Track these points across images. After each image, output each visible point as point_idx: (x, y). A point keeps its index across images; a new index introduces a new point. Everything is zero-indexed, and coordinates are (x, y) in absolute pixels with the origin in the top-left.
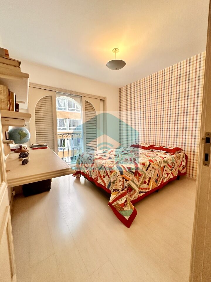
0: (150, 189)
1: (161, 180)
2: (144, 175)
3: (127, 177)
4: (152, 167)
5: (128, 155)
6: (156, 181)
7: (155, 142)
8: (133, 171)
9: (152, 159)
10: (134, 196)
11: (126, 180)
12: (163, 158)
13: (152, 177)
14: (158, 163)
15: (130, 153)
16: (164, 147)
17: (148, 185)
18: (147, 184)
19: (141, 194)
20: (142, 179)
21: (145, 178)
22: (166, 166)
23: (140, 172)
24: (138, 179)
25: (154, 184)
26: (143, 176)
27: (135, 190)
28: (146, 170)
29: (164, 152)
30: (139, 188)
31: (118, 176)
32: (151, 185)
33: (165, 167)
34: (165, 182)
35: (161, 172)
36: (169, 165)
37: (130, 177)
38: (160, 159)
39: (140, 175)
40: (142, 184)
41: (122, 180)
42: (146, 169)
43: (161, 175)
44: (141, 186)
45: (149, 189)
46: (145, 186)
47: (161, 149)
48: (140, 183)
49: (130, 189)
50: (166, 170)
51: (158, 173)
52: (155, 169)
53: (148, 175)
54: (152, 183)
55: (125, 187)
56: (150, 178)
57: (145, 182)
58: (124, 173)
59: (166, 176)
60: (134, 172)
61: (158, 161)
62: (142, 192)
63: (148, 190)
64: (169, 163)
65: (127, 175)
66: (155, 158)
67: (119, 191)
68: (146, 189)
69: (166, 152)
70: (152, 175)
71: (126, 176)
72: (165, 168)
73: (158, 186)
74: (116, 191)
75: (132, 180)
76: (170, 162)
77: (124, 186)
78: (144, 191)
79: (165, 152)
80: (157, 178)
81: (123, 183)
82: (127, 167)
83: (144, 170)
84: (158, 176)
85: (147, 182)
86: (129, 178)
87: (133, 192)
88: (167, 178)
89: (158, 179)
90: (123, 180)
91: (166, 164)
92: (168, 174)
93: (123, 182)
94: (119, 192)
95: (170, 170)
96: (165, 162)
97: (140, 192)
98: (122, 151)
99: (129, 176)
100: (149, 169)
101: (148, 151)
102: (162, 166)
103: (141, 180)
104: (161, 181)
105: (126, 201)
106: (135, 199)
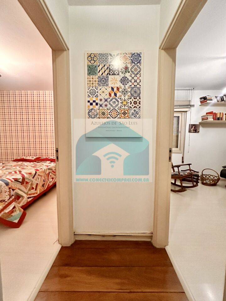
6: (43, 185)
9: (38, 169)
11: (13, 190)
12: (48, 166)
14: (44, 171)
17: (36, 190)
19: (30, 199)
24: (26, 187)
26: (30, 184)
27: (23, 197)
29: (49, 162)
30: (27, 194)
32: (39, 190)
33: (50, 173)
34: (51, 185)
35: (46, 178)
36: (53, 171)
37: (17, 186)
38: (45, 168)
39: (27, 183)
40: (29, 190)
43: (47, 181)
44: (29, 193)
46: (33, 191)
49: (18, 197)
50: (51, 176)
51: (44, 178)
52: (41, 176)
53: (35, 182)
56: (37, 184)
58: (10, 184)
60: (21, 181)
63: (36, 195)
65: (14, 185)
66: (41, 168)
70: (39, 182)
73: (45, 189)
74: (2, 202)
75: (19, 189)
77: (11, 195)
78: (32, 196)
83: (31, 178)
84: (44, 181)
85: (35, 187)
87: (21, 199)
88: (52, 182)
90: (10, 190)
92: (53, 178)
94: (6, 202)
95: (54, 175)
96: (49, 169)
100: (36, 176)
102: (47, 172)
103: (29, 187)
104: (47, 185)
105: (14, 207)
106: (23, 205)
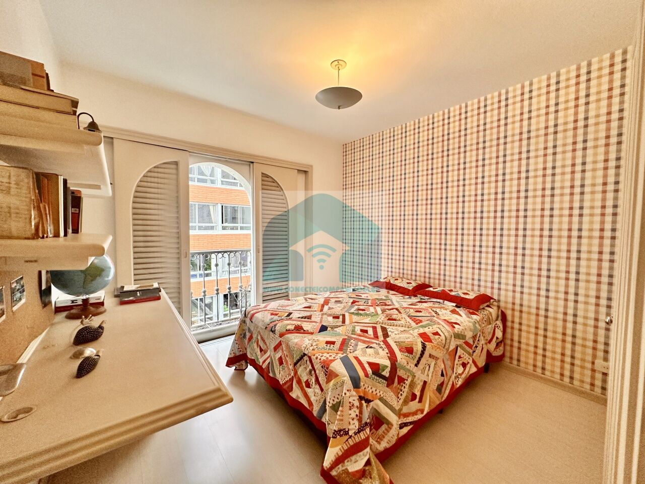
0: (425, 413)
1: (451, 383)
2: (410, 380)
3: (370, 391)
4: (430, 356)
5: (367, 315)
6: (440, 388)
7: (427, 275)
8: (384, 373)
9: (426, 330)
10: (386, 440)
11: (368, 401)
12: (452, 324)
13: (428, 380)
14: (444, 342)
15: (372, 309)
16: (453, 294)
17: (420, 401)
18: (417, 400)
19: (405, 430)
20: (406, 390)
21: (412, 385)
22: (461, 346)
23: (400, 373)
24: (397, 394)
25: (433, 396)
26: (408, 383)
27: (389, 424)
28: (416, 365)
29: (450, 305)
30: (399, 414)
31: (348, 394)
32: (428, 397)
33: (459, 348)
34: (458, 386)
35: (449, 363)
36: (467, 343)
37: (378, 391)
38: (445, 330)
39: (401, 380)
40: (406, 402)
41: (357, 403)
42: (415, 362)
43: (449, 371)
44: (405, 410)
45: (422, 411)
46: (414, 405)
47: (445, 296)
48: (401, 402)
49: (378, 421)
50: (460, 357)
51: (443, 366)
52: (437, 359)
53: (420, 377)
54: (430, 394)
55: (366, 424)
56: (425, 383)
57: (414, 397)
58: (362, 384)
59: (461, 370)
60: (387, 375)
61: (443, 337)
62: (405, 425)
63: (420, 416)
64: (467, 338)
65: (370, 388)
66: (435, 328)
67: (351, 433)
68: (415, 413)
69: (457, 306)
70: (430, 375)
71: (367, 390)
72: (460, 351)
73: (444, 399)
74: (341, 436)
75: (381, 399)
76: (469, 335)
77: (363, 422)
78: (411, 419)
79: (454, 304)
80: (440, 379)
81: (361, 412)
82: (370, 364)
83: (411, 366)
84: (442, 375)
85: (418, 394)
86: (374, 393)
87: (384, 427)
88: (463, 376)
89: (442, 384)
90: (361, 405)
91: (460, 342)
92: (464, 365)
93: (360, 408)
94: (351, 437)
95: (469, 354)
96: (458, 336)
97: (402, 426)
98: (352, 303)
99: (374, 389)
100: (423, 361)
101: (414, 300)
102: (452, 347)
103: (404, 395)
104: (449, 387)
105: (368, 463)
106: (388, 446)
